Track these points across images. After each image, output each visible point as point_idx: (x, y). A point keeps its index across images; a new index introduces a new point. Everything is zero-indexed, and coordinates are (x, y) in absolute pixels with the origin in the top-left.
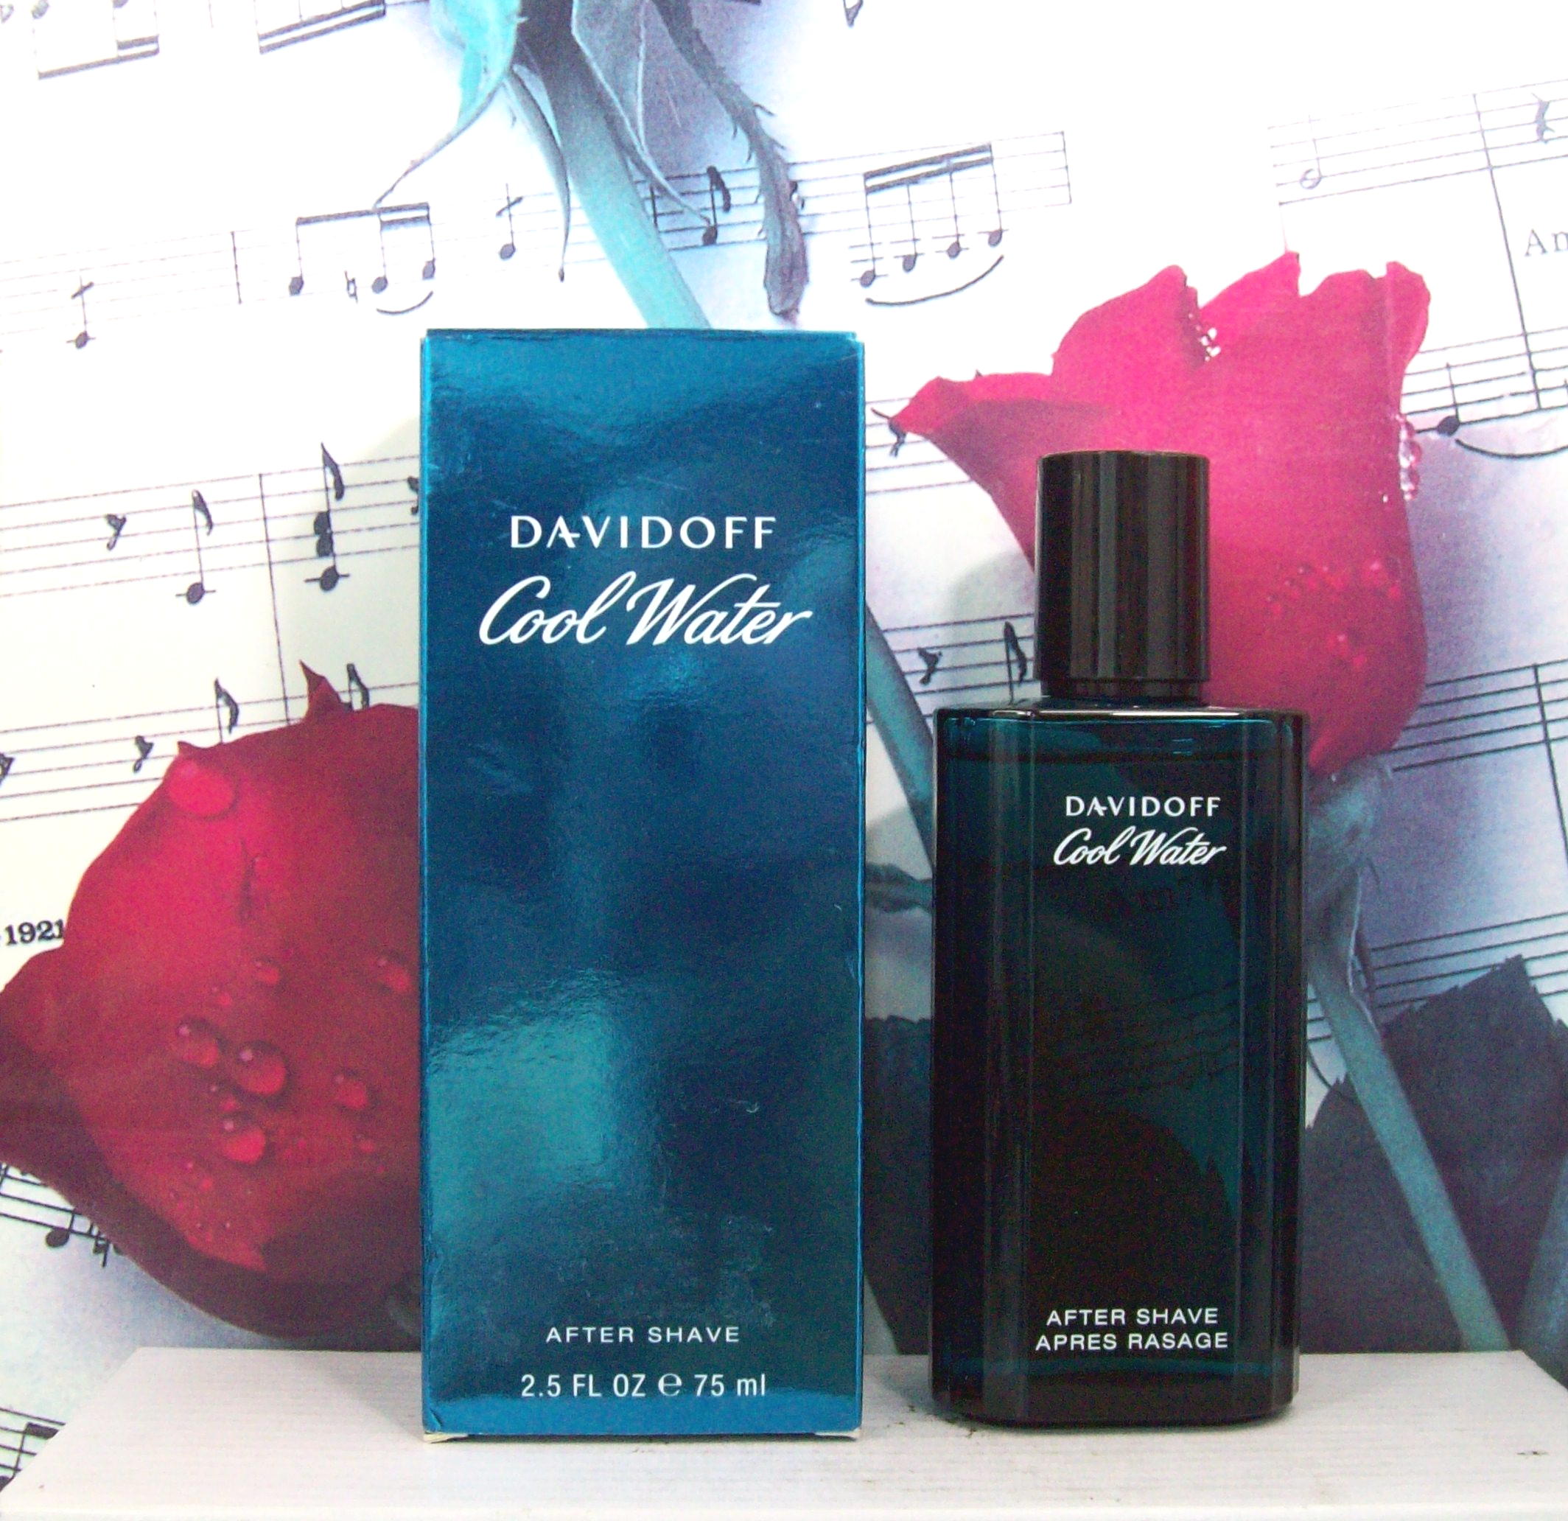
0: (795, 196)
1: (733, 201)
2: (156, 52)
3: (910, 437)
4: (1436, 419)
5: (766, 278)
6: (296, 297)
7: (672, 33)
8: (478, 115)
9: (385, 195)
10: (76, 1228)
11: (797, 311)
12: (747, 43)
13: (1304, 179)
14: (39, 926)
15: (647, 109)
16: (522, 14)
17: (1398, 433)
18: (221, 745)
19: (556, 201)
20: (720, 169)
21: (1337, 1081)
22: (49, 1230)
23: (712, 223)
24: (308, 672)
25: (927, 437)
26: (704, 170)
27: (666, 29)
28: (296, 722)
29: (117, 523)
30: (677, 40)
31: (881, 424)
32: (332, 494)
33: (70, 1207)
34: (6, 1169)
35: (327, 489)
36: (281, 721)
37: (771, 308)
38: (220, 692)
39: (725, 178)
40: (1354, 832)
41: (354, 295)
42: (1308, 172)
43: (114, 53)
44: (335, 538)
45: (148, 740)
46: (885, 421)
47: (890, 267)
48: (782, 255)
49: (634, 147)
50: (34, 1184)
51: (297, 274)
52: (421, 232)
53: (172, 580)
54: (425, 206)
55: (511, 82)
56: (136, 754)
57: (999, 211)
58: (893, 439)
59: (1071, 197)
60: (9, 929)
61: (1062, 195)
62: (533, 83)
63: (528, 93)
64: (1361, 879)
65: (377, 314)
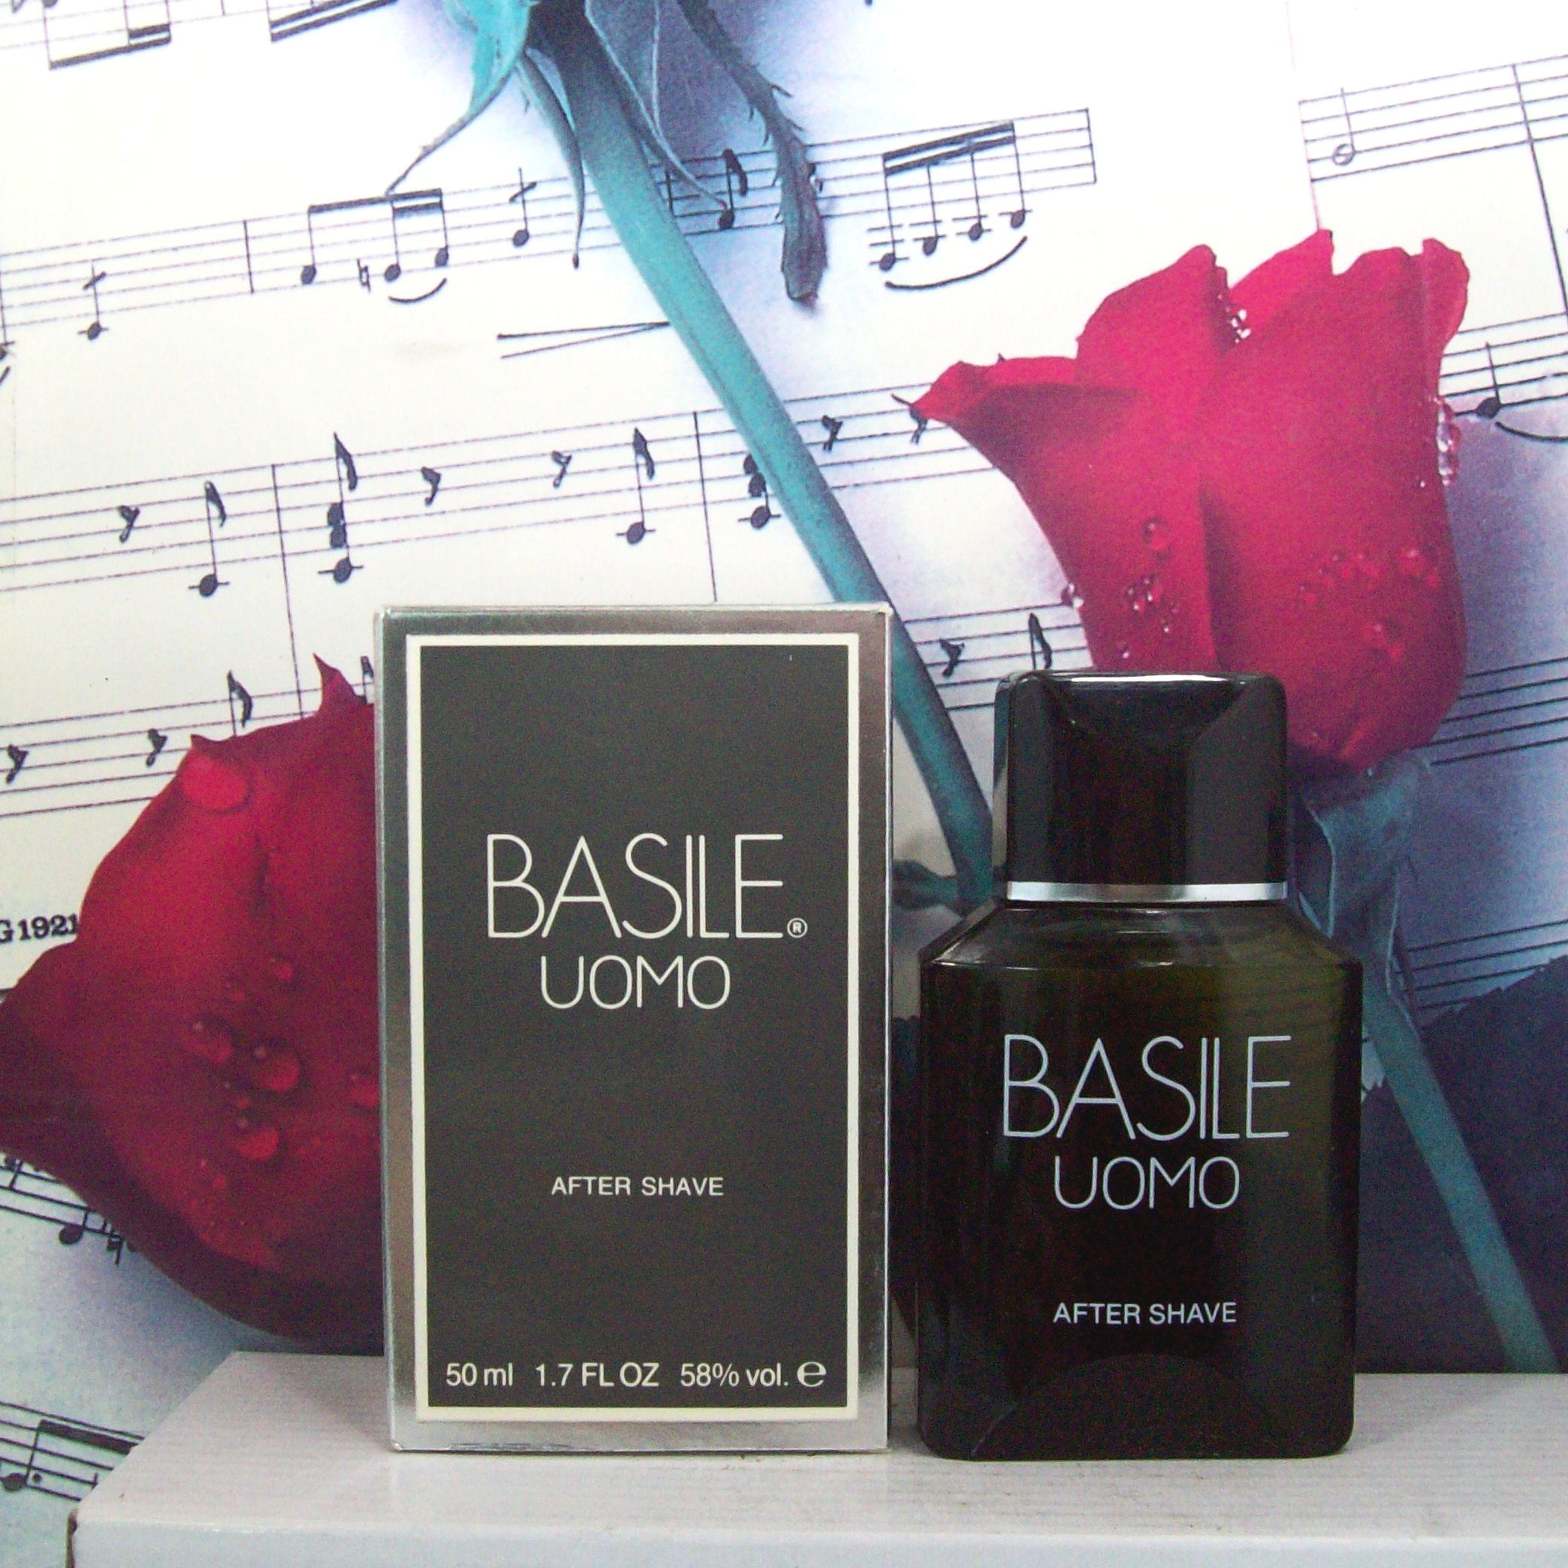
0: (813, 179)
1: (750, 185)
2: (167, 41)
3: (932, 423)
4: (1474, 401)
5: (783, 263)
6: (308, 288)
7: (687, 16)
8: (491, 99)
9: (398, 181)
10: (90, 1225)
11: (816, 296)
12: (763, 23)
13: (1337, 154)
14: (53, 921)
15: (662, 91)
17: (1436, 415)
18: (234, 738)
19: (569, 188)
20: (736, 151)
21: (1375, 1087)
22: (61, 1227)
23: (729, 207)
24: (319, 662)
25: (949, 423)
26: (720, 154)
27: (682, 12)
28: (311, 715)
29: (130, 514)
30: (691, 22)
31: (902, 410)
32: (346, 484)
33: (82, 1204)
34: (21, 1165)
35: (340, 479)
36: (295, 714)
37: (789, 294)
38: (233, 685)
39: (741, 160)
40: (1391, 829)
41: (367, 284)
42: (1342, 147)
43: (123, 40)
44: (349, 530)
45: (161, 734)
46: (905, 407)
47: (907, 250)
48: (800, 239)
49: (649, 131)
50: (47, 1180)
51: (309, 263)
52: (433, 219)
53: (183, 573)
54: (437, 193)
55: (524, 67)
56: (149, 748)
57: (1022, 192)
58: (914, 426)
59: (1095, 176)
60: (23, 924)
61: (1087, 174)
62: (547, 68)
63: (542, 77)
64: (1399, 877)
65: (390, 303)
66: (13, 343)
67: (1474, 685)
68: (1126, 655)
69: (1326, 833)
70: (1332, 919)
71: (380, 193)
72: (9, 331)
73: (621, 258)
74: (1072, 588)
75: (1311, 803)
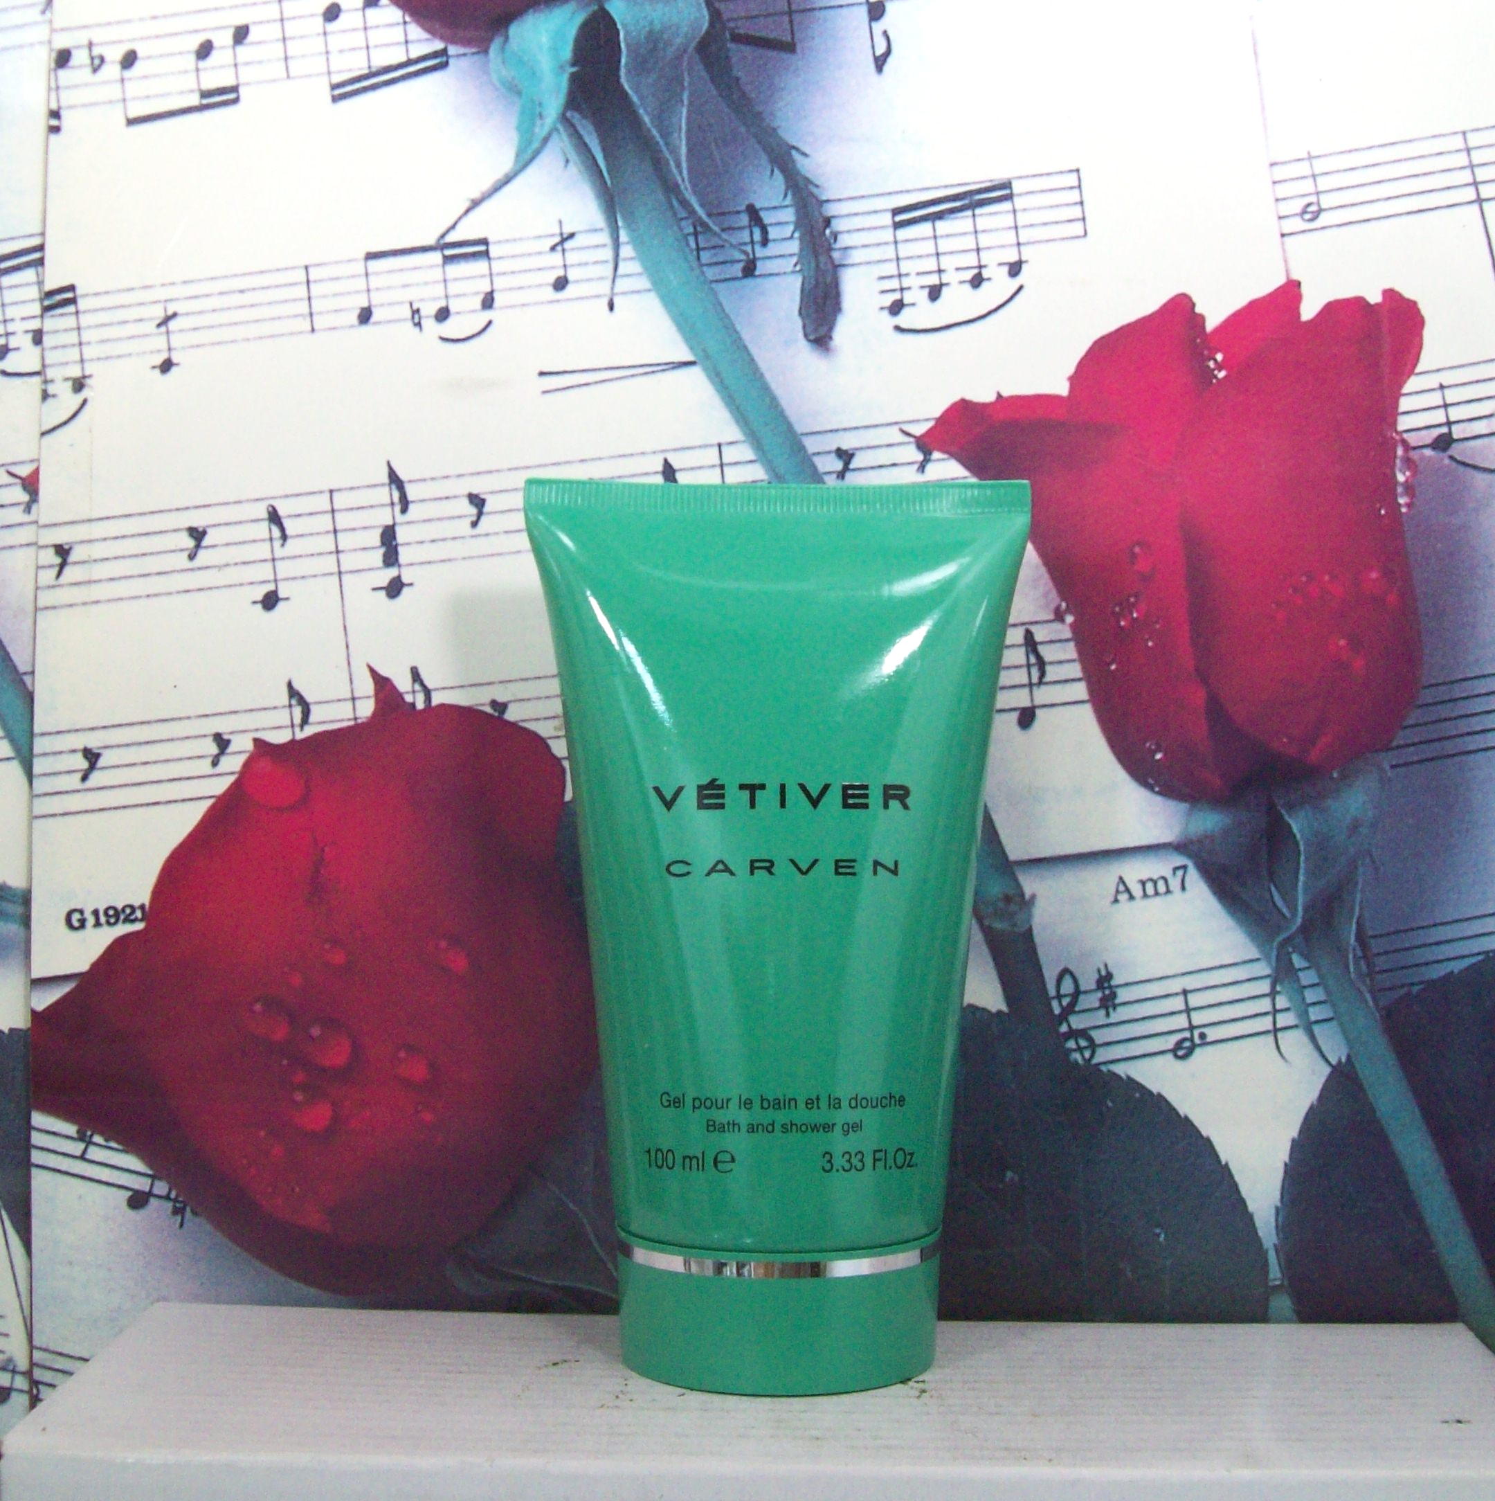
0: (828, 231)
1: (771, 236)
2: (236, 101)
3: (936, 455)
4: (1429, 436)
5: (800, 307)
6: (365, 329)
7: (713, 81)
8: (533, 158)
9: (448, 231)
10: (156, 1191)
11: (831, 338)
12: (783, 89)
13: (1304, 212)
14: (123, 910)
15: (690, 150)
16: (573, 65)
17: (1394, 450)
18: (293, 742)
19: (604, 238)
20: (758, 206)
21: (1340, 1062)
22: (130, 1193)
23: (751, 256)
24: (373, 672)
25: (952, 455)
26: (743, 207)
27: (707, 78)
28: (364, 720)
29: (197, 535)
30: (717, 87)
31: (908, 443)
32: (398, 508)
33: (150, 1173)
34: (92, 1136)
35: (392, 504)
36: (349, 720)
37: (806, 335)
38: (293, 692)
39: (762, 214)
40: (1355, 827)
41: (418, 325)
42: (1309, 205)
43: (195, 100)
44: (400, 549)
45: (226, 737)
46: (912, 440)
47: (916, 296)
48: (816, 286)
49: (677, 185)
50: (116, 1150)
51: (366, 305)
52: (480, 266)
53: (249, 588)
54: (484, 242)
55: (564, 127)
56: (214, 750)
57: (1019, 244)
58: (920, 457)
59: (1085, 231)
61: (1077, 228)
62: (584, 127)
63: (580, 137)
64: (1361, 870)
65: (440, 342)
66: (90, 376)
67: (1427, 696)
68: (1113, 667)
69: (1295, 830)
70: (1300, 909)
71: (431, 241)
72: (87, 365)
73: (653, 303)
74: (1064, 605)
75: (1282, 801)
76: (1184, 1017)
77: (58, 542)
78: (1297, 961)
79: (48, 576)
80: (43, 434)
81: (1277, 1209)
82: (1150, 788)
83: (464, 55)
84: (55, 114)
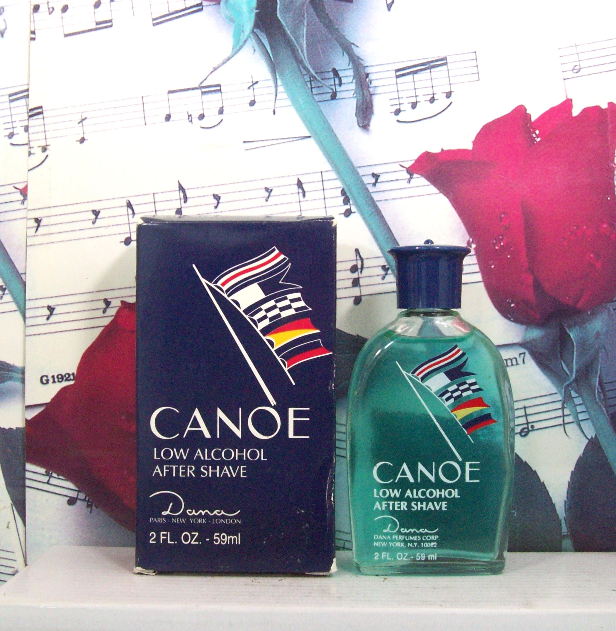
0: (367, 79)
1: (343, 82)
2: (111, 26)
3: (415, 175)
5: (356, 112)
6: (168, 123)
7: (318, 16)
8: (240, 49)
9: (203, 81)
10: (79, 497)
11: (369, 125)
13: (574, 69)
14: (65, 376)
15: (308, 46)
16: (257, 9)
17: (614, 172)
19: (271, 83)
20: (337, 69)
21: (592, 438)
22: (68, 498)
23: (334, 90)
25: (422, 175)
26: (331, 70)
27: (315, 13)
29: (96, 213)
30: (319, 18)
31: (403, 170)
32: (183, 201)
33: (77, 489)
34: (51, 474)
35: (180, 199)
37: (358, 124)
39: (339, 72)
40: (598, 334)
41: (191, 121)
42: (576, 66)
43: (94, 26)
45: (109, 300)
46: (405, 169)
47: (406, 107)
48: (363, 104)
49: (303, 61)
50: (62, 479)
51: (168, 113)
52: (218, 95)
53: (118, 236)
54: (219, 85)
55: (253, 36)
56: (104, 306)
57: (450, 84)
58: (408, 176)
59: (479, 78)
60: (53, 377)
61: (475, 77)
62: (262, 36)
63: (260, 40)
64: (600, 354)
65: (200, 128)
66: (49, 145)
68: (493, 267)
69: (572, 337)
70: (574, 371)
71: (197, 86)
72: (48, 140)
73: (292, 111)
74: (471, 240)
75: (566, 325)
76: (524, 418)
77: (36, 217)
78: (573, 394)
79: (32, 231)
80: (29, 170)
81: (565, 502)
82: (509, 319)
83: (210, 5)
84: (33, 33)
